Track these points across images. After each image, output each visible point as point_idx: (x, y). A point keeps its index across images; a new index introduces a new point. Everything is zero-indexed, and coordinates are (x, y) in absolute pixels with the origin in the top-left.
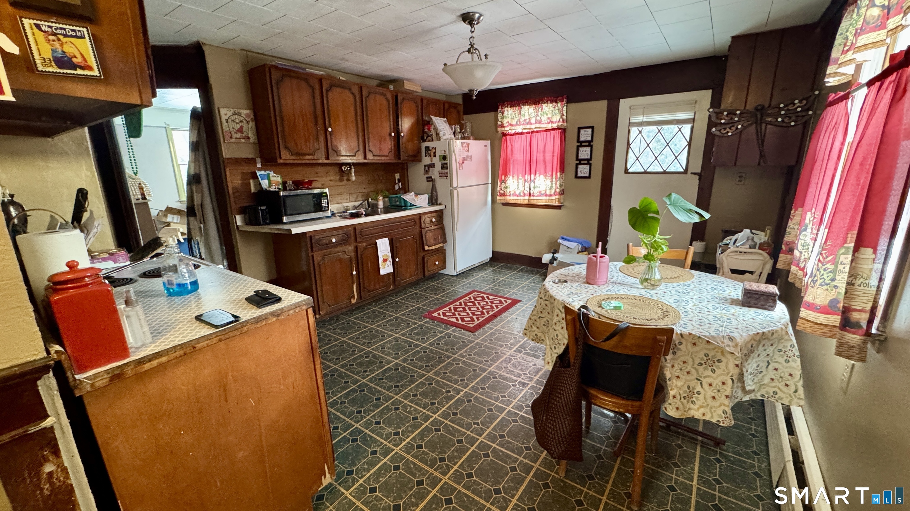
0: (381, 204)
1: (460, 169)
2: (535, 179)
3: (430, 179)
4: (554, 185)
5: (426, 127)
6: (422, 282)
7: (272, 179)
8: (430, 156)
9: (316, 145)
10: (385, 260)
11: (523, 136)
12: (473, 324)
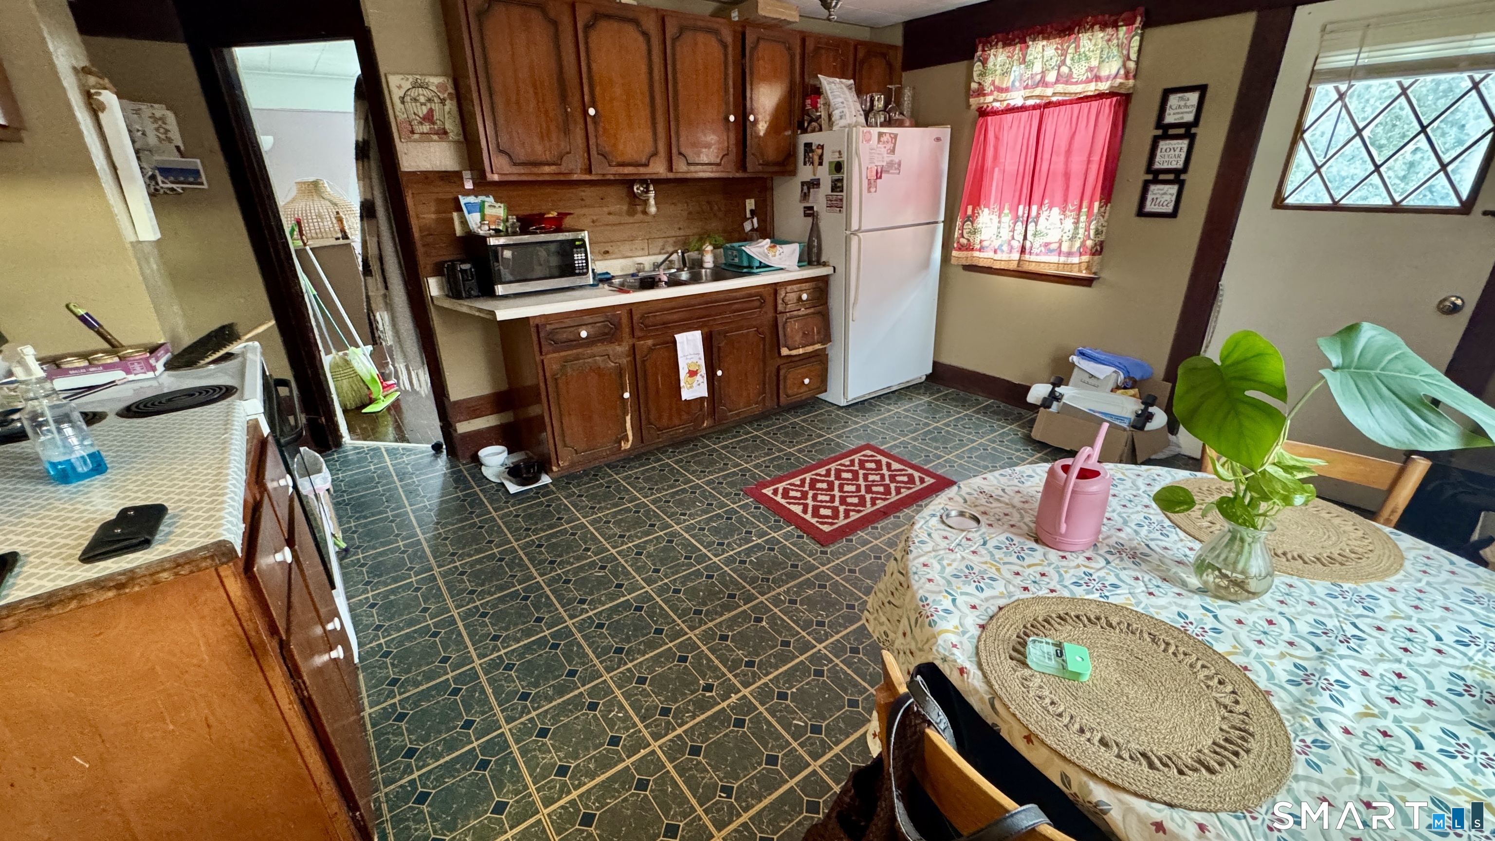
0: (709, 261)
1: (869, 191)
2: (1038, 215)
3: (809, 212)
4: (1081, 231)
5: (808, 102)
6: (775, 415)
7: (488, 211)
8: (812, 163)
9: (564, 146)
10: (692, 374)
11: (1025, 115)
12: (832, 524)
